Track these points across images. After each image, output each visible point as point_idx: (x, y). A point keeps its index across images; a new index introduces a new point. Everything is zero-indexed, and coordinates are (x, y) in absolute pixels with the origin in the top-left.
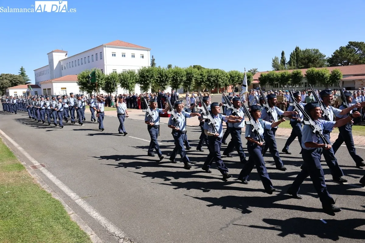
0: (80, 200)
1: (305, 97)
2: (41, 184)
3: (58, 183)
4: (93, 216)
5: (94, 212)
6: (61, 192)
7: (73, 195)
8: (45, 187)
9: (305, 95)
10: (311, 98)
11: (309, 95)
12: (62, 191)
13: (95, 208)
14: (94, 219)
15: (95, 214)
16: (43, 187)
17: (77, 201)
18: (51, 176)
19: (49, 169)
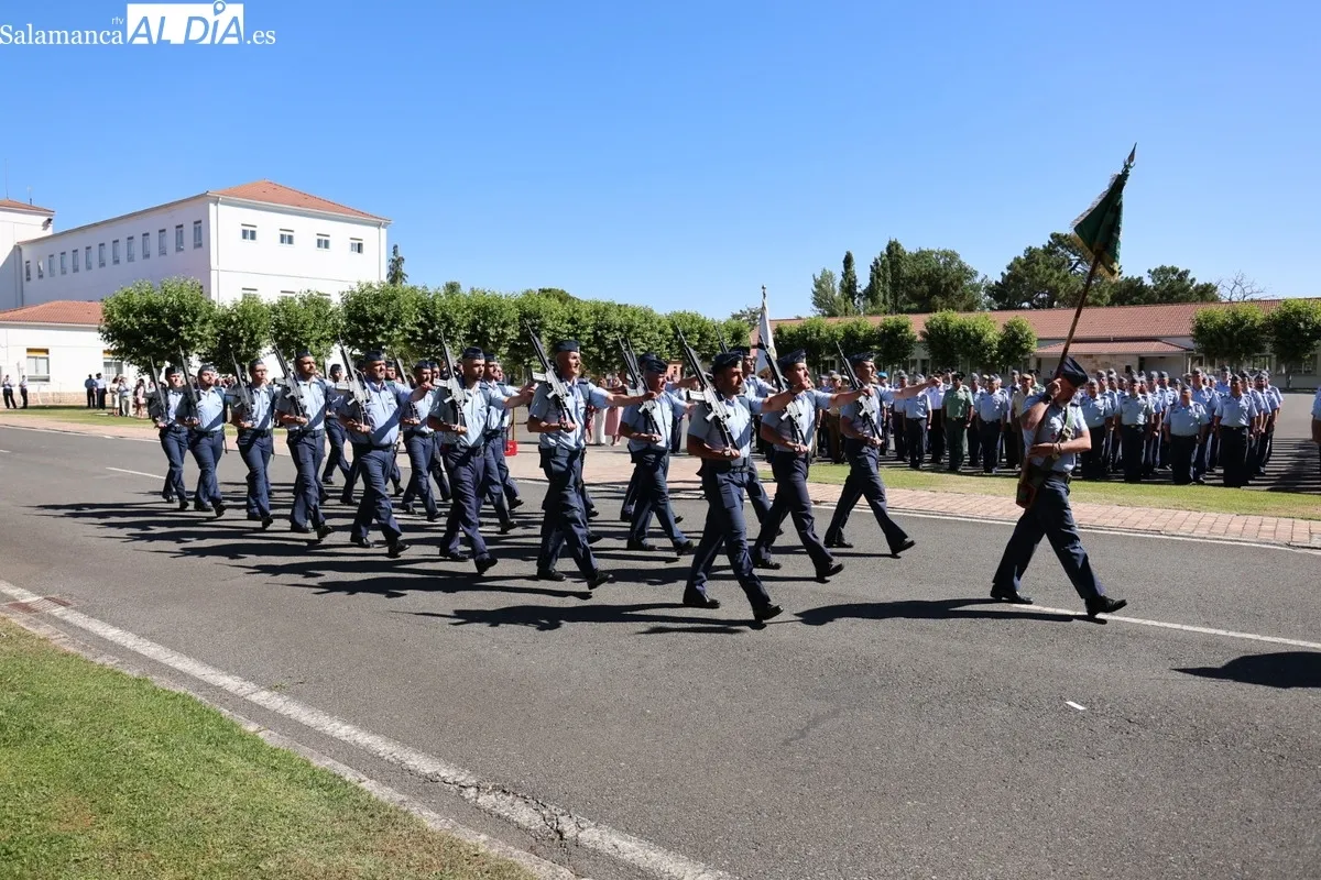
0: (265, 694)
1: (942, 394)
2: (84, 655)
3: (150, 650)
4: (336, 735)
5: (338, 724)
6: (182, 676)
7: (230, 683)
8: (109, 661)
9: (941, 389)
10: (961, 395)
11: (956, 387)
12: (181, 672)
13: (332, 715)
14: (344, 742)
15: (343, 730)
16: (99, 661)
17: (254, 698)
18: (112, 633)
19: (90, 611)
